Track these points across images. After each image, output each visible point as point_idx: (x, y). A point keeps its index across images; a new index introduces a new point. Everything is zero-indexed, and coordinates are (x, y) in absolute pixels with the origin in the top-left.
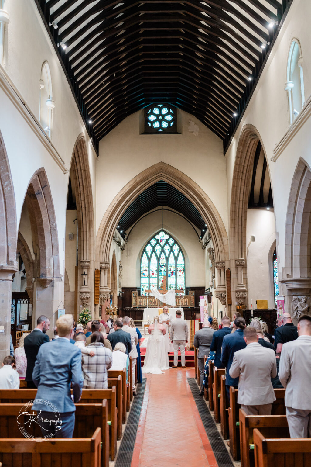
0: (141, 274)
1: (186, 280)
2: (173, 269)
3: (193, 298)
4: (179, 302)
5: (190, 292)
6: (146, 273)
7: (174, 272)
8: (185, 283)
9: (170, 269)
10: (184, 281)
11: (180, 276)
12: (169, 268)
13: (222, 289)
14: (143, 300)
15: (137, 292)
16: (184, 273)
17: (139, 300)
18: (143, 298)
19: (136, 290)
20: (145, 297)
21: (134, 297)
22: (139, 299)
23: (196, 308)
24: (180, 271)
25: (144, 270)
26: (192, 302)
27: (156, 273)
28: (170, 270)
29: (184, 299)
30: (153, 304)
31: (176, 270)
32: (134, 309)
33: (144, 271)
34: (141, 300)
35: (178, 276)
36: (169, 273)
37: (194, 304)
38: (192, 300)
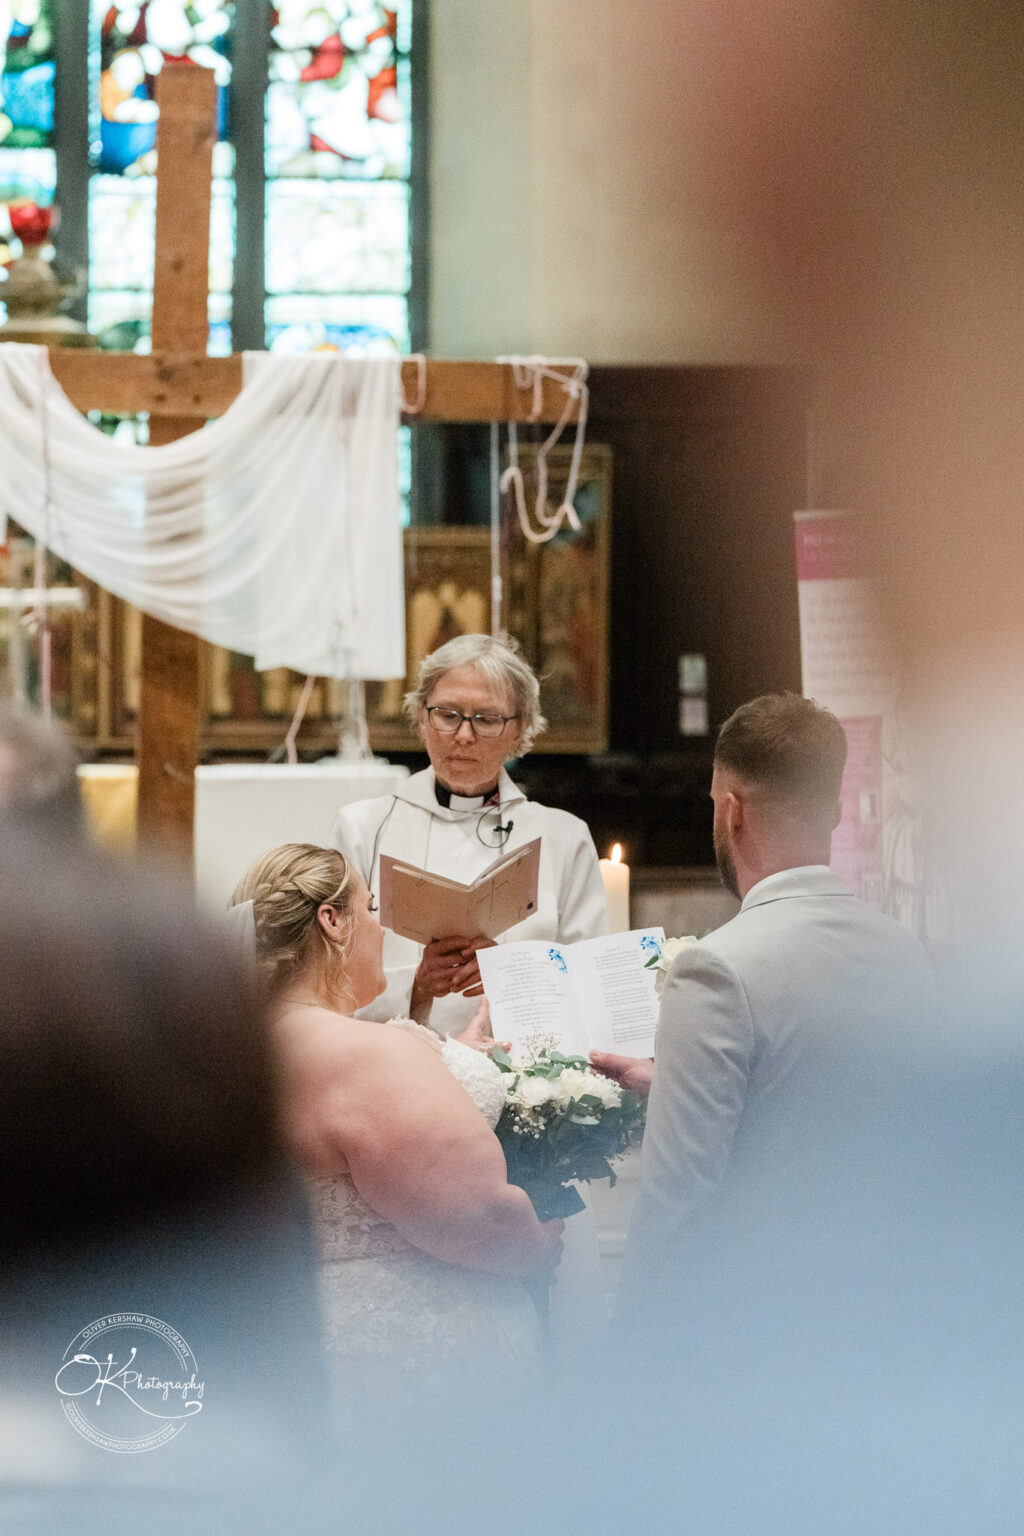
1: (442, 244)
2: (186, 17)
7: (216, 68)
8: (419, 296)
9: (126, 23)
10: (404, 260)
11: (325, 162)
16: (398, 104)
23: (627, 777)
24: (326, 59)
28: (138, 38)
31: (252, 40)
35: (273, 160)
36: (118, 91)
37: (590, 697)
38: (548, 619)
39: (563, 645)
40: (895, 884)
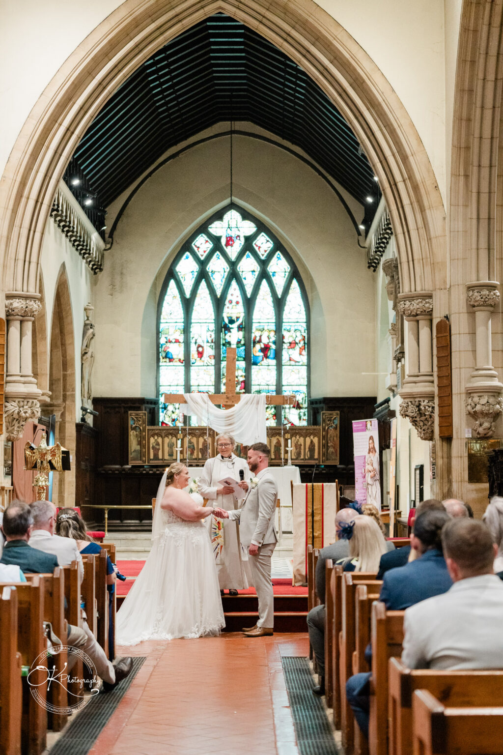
0: (158, 353)
1: (312, 376)
2: (268, 338)
3: (334, 434)
4: (286, 445)
5: (323, 414)
6: (177, 351)
7: (273, 347)
8: (309, 386)
9: (258, 339)
10: (306, 379)
11: (293, 363)
12: (255, 334)
13: (422, 388)
14: (167, 440)
15: (143, 414)
16: (305, 353)
17: (152, 440)
18: (167, 436)
19: (143, 407)
20: (173, 432)
21: (134, 429)
22: (153, 436)
23: (343, 469)
24: (293, 345)
25: (170, 342)
26: (331, 450)
27: (209, 351)
28: (260, 341)
29: (305, 438)
30: (200, 456)
31: (280, 342)
32: (136, 472)
33: (168, 344)
34: (160, 440)
35: (284, 362)
36: (256, 351)
37: (337, 456)
38: (329, 442)
39: (332, 446)
40: (368, 484)
